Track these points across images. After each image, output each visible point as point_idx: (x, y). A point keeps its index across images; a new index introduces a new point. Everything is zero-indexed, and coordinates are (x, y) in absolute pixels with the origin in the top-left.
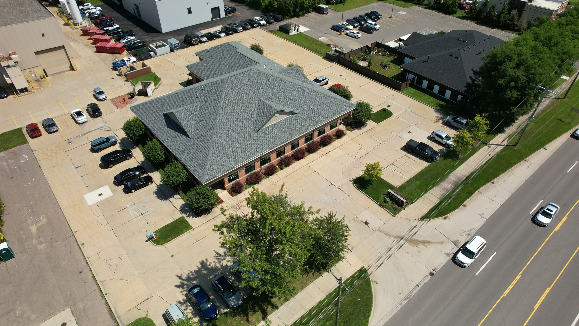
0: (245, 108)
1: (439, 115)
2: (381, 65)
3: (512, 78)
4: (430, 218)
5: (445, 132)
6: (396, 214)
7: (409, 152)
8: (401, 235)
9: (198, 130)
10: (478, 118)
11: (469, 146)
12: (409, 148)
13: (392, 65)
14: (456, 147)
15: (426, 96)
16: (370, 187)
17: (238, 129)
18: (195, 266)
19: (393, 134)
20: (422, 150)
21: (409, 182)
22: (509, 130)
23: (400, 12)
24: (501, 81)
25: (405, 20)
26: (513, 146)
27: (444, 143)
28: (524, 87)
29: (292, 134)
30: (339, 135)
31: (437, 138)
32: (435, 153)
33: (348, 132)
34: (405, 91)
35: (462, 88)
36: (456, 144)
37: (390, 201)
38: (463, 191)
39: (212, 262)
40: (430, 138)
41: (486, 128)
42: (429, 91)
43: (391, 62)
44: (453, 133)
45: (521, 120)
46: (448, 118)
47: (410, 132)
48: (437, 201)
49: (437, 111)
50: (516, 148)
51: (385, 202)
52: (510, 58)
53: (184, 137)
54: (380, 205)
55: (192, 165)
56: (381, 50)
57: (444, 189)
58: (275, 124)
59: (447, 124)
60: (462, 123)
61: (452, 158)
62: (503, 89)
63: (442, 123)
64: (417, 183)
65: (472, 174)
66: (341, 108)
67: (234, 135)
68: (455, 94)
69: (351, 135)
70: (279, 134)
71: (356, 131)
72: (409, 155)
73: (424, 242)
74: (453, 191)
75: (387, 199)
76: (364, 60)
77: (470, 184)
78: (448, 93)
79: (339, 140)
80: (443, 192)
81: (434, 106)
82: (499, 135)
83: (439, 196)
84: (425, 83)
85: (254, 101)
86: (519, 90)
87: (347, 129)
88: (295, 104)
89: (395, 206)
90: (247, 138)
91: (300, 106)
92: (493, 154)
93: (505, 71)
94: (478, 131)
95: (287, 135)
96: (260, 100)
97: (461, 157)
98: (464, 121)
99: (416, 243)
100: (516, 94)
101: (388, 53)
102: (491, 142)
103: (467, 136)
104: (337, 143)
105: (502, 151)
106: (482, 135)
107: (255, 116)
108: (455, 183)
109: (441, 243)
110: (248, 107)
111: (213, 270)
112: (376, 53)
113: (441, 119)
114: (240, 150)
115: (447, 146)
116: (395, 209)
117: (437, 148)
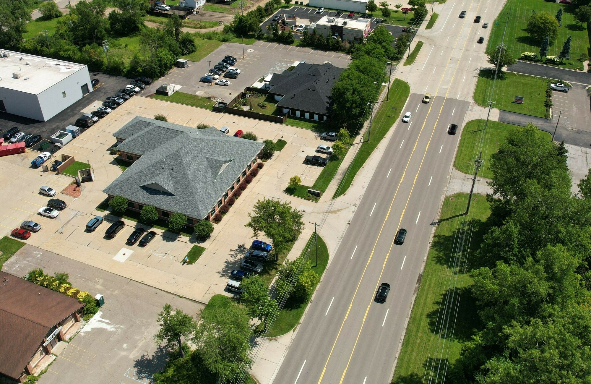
0: (201, 166)
1: (317, 134)
2: (259, 106)
3: (353, 101)
4: (336, 197)
5: (325, 144)
6: (318, 201)
7: (309, 164)
8: (325, 211)
9: (178, 189)
10: (342, 131)
11: (343, 149)
12: (308, 162)
13: (267, 104)
14: (335, 152)
15: (302, 123)
16: (296, 192)
17: (204, 180)
18: (224, 265)
19: (293, 155)
20: (316, 160)
21: (317, 181)
22: (363, 132)
23: (248, 51)
24: (348, 105)
25: (257, 58)
26: (367, 141)
27: (327, 152)
28: (361, 105)
29: (236, 174)
30: (260, 166)
31: (322, 150)
32: (325, 160)
33: (264, 163)
34: (286, 123)
35: (325, 112)
36: (335, 151)
37: (311, 196)
38: (348, 177)
39: (231, 260)
40: (318, 151)
41: (348, 135)
42: (302, 118)
43: (265, 101)
44: (330, 144)
45: (367, 124)
46: (323, 134)
47: (303, 151)
48: (337, 187)
49: (314, 131)
50: (369, 142)
51: (309, 197)
52: (348, 89)
53: (170, 197)
54: (307, 200)
55: (188, 211)
56: (253, 93)
57: (338, 179)
58: (223, 171)
59: (323, 139)
60: (333, 136)
61: (335, 160)
62: (350, 109)
63: (321, 139)
64: (322, 180)
65: (350, 166)
66: (257, 148)
67: (204, 185)
68: (321, 116)
69: (267, 164)
70: (229, 176)
71: (269, 160)
72: (309, 166)
73: (339, 210)
74: (343, 179)
75: (310, 195)
76: (245, 104)
77: (351, 172)
78: (316, 117)
79: (261, 170)
80: (338, 181)
81: (310, 128)
82: (357, 137)
83: (337, 184)
84: (298, 113)
85: (204, 160)
86: (359, 107)
87: (263, 161)
88: (228, 154)
89: (315, 197)
90: (212, 185)
91: (232, 155)
92: (357, 150)
93: (347, 98)
94: (344, 139)
95: (234, 175)
96: (207, 158)
97: (340, 157)
98: (334, 134)
99: (335, 212)
100: (358, 110)
101: (259, 95)
102: (354, 143)
103: (340, 143)
104: (261, 172)
105: (362, 146)
106: (347, 140)
107: (209, 169)
108: (343, 174)
109: (348, 208)
110: (202, 165)
111: (235, 263)
112: (250, 96)
113: (319, 136)
114: (212, 193)
115: (329, 153)
116: (316, 199)
117: (324, 156)
